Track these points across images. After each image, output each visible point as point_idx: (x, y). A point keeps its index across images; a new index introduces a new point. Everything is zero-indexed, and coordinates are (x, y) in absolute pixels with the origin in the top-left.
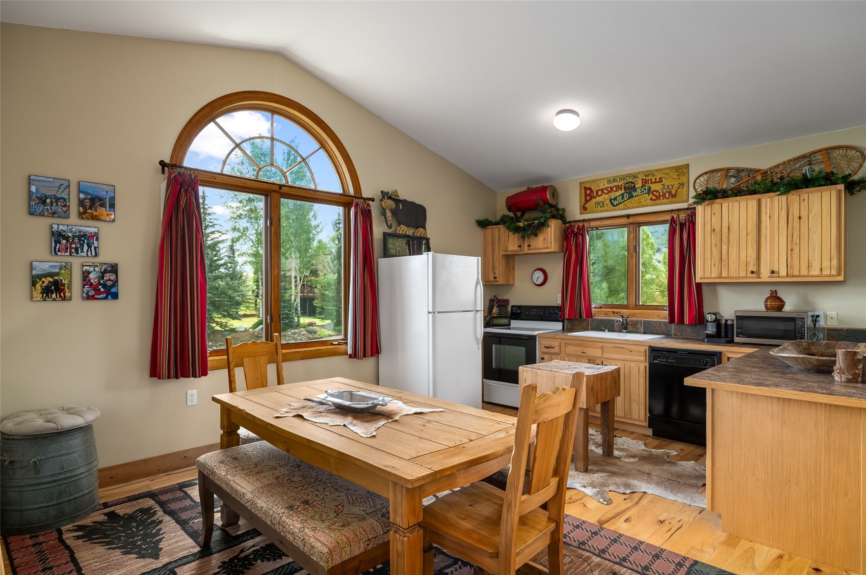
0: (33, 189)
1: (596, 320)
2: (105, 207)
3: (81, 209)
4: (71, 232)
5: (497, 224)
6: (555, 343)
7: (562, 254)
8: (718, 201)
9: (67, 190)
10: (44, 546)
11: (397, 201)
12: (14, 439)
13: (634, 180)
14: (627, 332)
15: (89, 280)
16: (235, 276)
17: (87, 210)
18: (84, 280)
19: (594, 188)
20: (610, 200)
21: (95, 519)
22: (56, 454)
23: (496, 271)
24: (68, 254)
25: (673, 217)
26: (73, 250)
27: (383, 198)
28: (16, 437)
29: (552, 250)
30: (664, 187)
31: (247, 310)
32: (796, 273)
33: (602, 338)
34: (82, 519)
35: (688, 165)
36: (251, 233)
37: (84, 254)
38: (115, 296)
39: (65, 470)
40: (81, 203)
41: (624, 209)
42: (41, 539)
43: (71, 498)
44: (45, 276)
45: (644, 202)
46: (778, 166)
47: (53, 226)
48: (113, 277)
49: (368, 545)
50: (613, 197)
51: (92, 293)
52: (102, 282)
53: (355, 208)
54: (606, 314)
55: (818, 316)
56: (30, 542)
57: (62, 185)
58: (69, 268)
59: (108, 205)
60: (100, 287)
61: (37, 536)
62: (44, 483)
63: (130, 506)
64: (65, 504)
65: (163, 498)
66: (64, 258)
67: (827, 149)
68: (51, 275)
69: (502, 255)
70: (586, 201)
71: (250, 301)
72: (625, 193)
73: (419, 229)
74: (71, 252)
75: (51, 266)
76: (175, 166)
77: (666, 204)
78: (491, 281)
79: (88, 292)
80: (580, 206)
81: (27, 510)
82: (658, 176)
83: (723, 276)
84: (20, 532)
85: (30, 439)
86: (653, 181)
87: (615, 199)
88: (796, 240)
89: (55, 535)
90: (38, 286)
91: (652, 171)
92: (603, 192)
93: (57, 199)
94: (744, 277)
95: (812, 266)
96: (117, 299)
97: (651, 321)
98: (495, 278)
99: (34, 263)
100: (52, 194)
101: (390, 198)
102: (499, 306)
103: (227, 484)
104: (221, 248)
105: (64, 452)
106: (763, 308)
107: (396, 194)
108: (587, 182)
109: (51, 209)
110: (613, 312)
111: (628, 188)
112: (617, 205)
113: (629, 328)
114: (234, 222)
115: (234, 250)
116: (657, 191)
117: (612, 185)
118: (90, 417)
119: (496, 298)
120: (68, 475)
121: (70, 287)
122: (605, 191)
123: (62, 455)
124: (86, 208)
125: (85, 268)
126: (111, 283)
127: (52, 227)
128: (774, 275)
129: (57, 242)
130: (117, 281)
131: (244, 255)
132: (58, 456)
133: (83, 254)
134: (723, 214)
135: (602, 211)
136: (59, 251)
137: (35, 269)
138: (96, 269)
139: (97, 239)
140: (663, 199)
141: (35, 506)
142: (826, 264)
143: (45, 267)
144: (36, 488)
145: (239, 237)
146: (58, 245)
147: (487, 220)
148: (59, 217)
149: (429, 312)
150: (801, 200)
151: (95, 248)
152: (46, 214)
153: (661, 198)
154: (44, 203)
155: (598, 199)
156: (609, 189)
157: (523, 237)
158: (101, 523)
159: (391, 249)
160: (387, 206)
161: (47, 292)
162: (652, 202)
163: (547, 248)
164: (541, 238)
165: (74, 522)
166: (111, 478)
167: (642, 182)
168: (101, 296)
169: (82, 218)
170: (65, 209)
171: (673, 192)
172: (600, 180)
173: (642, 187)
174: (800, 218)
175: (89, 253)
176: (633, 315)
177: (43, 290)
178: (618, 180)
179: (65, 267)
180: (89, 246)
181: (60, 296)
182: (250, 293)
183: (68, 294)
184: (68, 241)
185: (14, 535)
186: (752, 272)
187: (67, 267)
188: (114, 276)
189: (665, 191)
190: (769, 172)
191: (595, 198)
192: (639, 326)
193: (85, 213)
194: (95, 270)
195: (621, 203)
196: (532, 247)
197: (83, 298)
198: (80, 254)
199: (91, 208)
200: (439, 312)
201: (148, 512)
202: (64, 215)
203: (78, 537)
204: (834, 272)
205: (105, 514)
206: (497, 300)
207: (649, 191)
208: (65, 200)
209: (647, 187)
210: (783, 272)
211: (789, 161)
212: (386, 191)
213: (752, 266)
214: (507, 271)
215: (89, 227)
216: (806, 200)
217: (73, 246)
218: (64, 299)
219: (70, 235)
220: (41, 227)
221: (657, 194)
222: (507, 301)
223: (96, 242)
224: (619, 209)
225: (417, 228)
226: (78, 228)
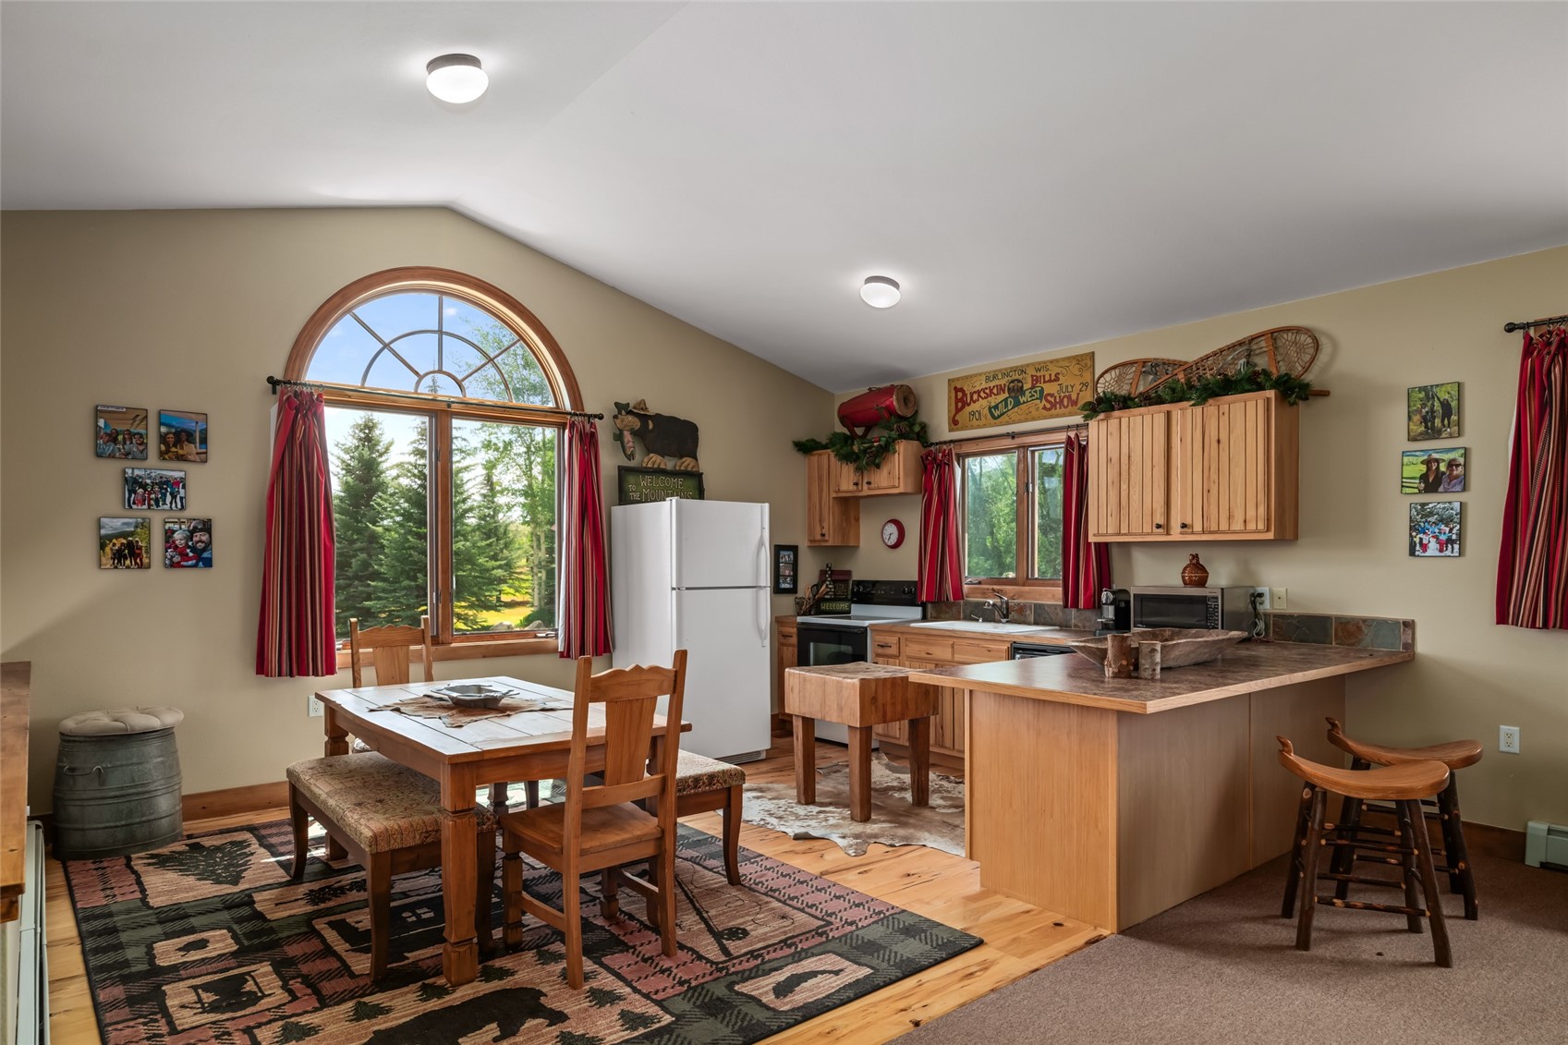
0: (101, 423)
1: (970, 603)
2: (194, 443)
3: (163, 447)
4: (150, 478)
5: (825, 447)
6: (892, 640)
7: (920, 497)
8: (1116, 413)
9: (144, 423)
10: (108, 870)
11: (644, 418)
12: (74, 741)
13: (1021, 377)
14: (1007, 622)
15: (174, 542)
16: (492, 531)
17: (170, 448)
18: (167, 542)
19: (968, 390)
20: (990, 408)
21: (174, 849)
22: (125, 763)
23: (824, 525)
24: (145, 507)
25: (1069, 437)
26: (152, 502)
27: (620, 413)
28: (77, 739)
29: (901, 490)
30: (1061, 389)
31: (517, 594)
32: (1214, 528)
33: (953, 631)
34: (158, 848)
35: (1093, 353)
36: (518, 451)
37: (167, 507)
38: (208, 563)
39: (136, 783)
40: (163, 439)
41: (1008, 423)
42: (105, 864)
43: (144, 819)
44: (117, 536)
45: (1034, 413)
46: (1207, 357)
47: (127, 470)
48: (205, 538)
49: (426, 837)
50: (993, 404)
51: (177, 559)
52: (190, 544)
53: (570, 432)
54: (984, 593)
55: (1261, 595)
56: (93, 866)
57: (137, 416)
58: (147, 525)
59: (198, 441)
60: (188, 551)
61: (102, 862)
62: (111, 798)
63: (221, 839)
64: (136, 826)
65: (264, 832)
66: (141, 512)
67: (1272, 332)
68: (124, 535)
69: (834, 498)
70: (958, 410)
71: (522, 576)
72: (1010, 397)
73: (684, 460)
74: (149, 505)
75: (124, 524)
76: (289, 382)
77: (1064, 415)
78: (818, 541)
79: (172, 557)
80: (949, 418)
81: (91, 829)
82: (1053, 371)
83: (1123, 531)
84: (82, 856)
85: (93, 741)
86: (1047, 378)
87: (996, 407)
88: (1214, 476)
89: (123, 861)
90: (108, 549)
91: (1045, 362)
92: (979, 396)
93: (132, 435)
94: (1148, 534)
95: (1233, 516)
96: (211, 566)
97: (1043, 605)
98: (823, 535)
99: (102, 519)
100: (125, 429)
101: (630, 413)
102: (834, 582)
103: (309, 789)
104: (465, 480)
105: (135, 760)
106: (1180, 582)
107: (642, 406)
108: (958, 379)
109: (124, 448)
110: (993, 590)
111: (1013, 390)
112: (999, 417)
113: (1013, 615)
114: (487, 433)
115: (492, 484)
116: (1052, 395)
117: (992, 384)
118: (170, 719)
119: (830, 568)
120: (140, 790)
121: (148, 552)
122: (983, 395)
123: (132, 764)
124: (169, 445)
125: (167, 526)
126: (203, 545)
127: (125, 472)
128: (1185, 530)
129: (132, 491)
130: (210, 543)
131: (505, 493)
132: (127, 765)
133: (165, 507)
134: (1122, 435)
135: (979, 427)
136: (134, 503)
137: (104, 527)
138: (183, 527)
139: (184, 487)
140: (1060, 408)
141: (99, 826)
142: (1251, 513)
143: (116, 524)
144: (101, 802)
145: (495, 459)
146: (133, 495)
147: (813, 440)
148: (134, 458)
149: (673, 589)
150: (1221, 413)
151: (181, 498)
152: (117, 455)
153: (1058, 406)
154: (115, 440)
155: (974, 407)
156: (988, 391)
157: (859, 470)
158: (181, 853)
159: (633, 492)
160: (625, 426)
161: (119, 557)
162: (1045, 413)
163: (894, 487)
164: (885, 470)
165: (147, 850)
166: (204, 808)
167: (1033, 380)
168: (190, 563)
169: (164, 459)
170: (141, 448)
171: (1074, 397)
172: (976, 375)
173: (1032, 388)
174: (1219, 441)
175: (174, 505)
176: (1020, 595)
177: (114, 554)
178: (1000, 377)
179: (142, 524)
180: (174, 497)
181: (136, 563)
182: (523, 562)
183: (146, 561)
184: (145, 490)
185: (74, 860)
186: (1159, 526)
187: (145, 525)
188: (207, 536)
189: (1062, 395)
190: (1194, 368)
191: (969, 405)
192: (1028, 612)
193: (167, 451)
194: (181, 528)
195: (1004, 413)
196: (872, 486)
197: (166, 566)
198: (162, 507)
199: (175, 445)
200: (687, 589)
201: (242, 844)
202: (140, 455)
203: (149, 864)
204: (1261, 526)
205: (187, 845)
206: (832, 571)
207: (1042, 396)
208: (141, 436)
209: (1038, 389)
210: (1198, 527)
211: (1221, 351)
212: (624, 402)
213: (1158, 516)
214: (845, 524)
215: (173, 471)
216: (1227, 414)
217: (153, 496)
218: (141, 566)
219: (148, 481)
220: (110, 472)
221: (1052, 400)
222: (849, 573)
223: (182, 491)
224: (1002, 424)
225: (681, 457)
226: (158, 472)
